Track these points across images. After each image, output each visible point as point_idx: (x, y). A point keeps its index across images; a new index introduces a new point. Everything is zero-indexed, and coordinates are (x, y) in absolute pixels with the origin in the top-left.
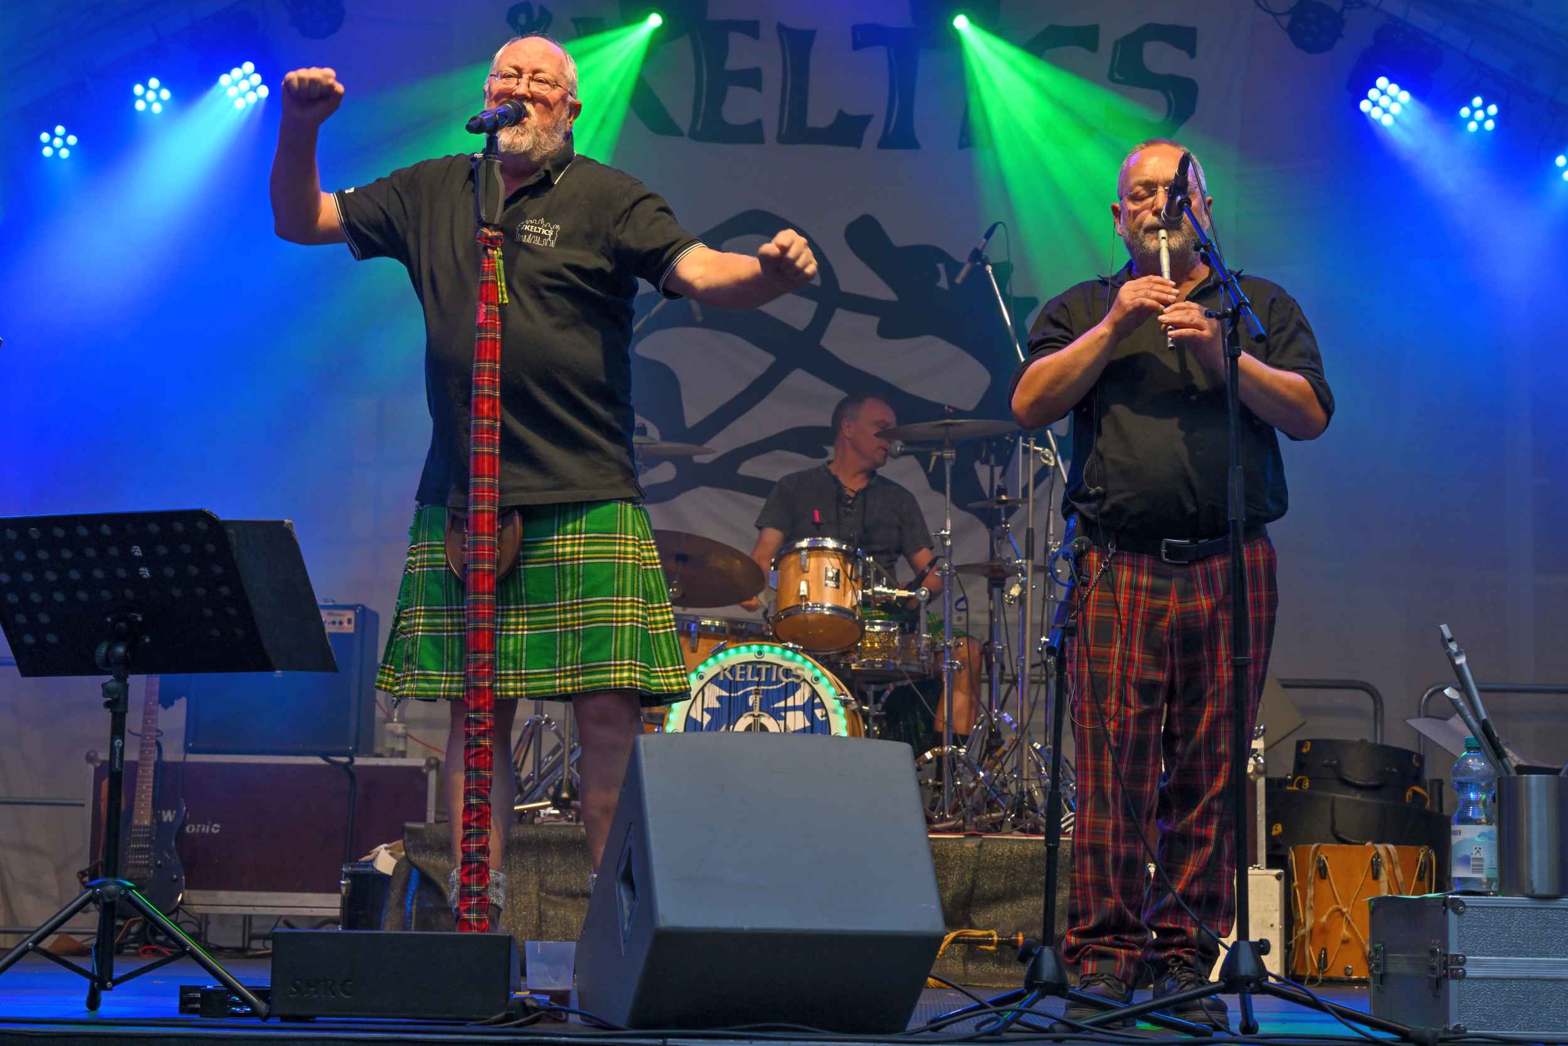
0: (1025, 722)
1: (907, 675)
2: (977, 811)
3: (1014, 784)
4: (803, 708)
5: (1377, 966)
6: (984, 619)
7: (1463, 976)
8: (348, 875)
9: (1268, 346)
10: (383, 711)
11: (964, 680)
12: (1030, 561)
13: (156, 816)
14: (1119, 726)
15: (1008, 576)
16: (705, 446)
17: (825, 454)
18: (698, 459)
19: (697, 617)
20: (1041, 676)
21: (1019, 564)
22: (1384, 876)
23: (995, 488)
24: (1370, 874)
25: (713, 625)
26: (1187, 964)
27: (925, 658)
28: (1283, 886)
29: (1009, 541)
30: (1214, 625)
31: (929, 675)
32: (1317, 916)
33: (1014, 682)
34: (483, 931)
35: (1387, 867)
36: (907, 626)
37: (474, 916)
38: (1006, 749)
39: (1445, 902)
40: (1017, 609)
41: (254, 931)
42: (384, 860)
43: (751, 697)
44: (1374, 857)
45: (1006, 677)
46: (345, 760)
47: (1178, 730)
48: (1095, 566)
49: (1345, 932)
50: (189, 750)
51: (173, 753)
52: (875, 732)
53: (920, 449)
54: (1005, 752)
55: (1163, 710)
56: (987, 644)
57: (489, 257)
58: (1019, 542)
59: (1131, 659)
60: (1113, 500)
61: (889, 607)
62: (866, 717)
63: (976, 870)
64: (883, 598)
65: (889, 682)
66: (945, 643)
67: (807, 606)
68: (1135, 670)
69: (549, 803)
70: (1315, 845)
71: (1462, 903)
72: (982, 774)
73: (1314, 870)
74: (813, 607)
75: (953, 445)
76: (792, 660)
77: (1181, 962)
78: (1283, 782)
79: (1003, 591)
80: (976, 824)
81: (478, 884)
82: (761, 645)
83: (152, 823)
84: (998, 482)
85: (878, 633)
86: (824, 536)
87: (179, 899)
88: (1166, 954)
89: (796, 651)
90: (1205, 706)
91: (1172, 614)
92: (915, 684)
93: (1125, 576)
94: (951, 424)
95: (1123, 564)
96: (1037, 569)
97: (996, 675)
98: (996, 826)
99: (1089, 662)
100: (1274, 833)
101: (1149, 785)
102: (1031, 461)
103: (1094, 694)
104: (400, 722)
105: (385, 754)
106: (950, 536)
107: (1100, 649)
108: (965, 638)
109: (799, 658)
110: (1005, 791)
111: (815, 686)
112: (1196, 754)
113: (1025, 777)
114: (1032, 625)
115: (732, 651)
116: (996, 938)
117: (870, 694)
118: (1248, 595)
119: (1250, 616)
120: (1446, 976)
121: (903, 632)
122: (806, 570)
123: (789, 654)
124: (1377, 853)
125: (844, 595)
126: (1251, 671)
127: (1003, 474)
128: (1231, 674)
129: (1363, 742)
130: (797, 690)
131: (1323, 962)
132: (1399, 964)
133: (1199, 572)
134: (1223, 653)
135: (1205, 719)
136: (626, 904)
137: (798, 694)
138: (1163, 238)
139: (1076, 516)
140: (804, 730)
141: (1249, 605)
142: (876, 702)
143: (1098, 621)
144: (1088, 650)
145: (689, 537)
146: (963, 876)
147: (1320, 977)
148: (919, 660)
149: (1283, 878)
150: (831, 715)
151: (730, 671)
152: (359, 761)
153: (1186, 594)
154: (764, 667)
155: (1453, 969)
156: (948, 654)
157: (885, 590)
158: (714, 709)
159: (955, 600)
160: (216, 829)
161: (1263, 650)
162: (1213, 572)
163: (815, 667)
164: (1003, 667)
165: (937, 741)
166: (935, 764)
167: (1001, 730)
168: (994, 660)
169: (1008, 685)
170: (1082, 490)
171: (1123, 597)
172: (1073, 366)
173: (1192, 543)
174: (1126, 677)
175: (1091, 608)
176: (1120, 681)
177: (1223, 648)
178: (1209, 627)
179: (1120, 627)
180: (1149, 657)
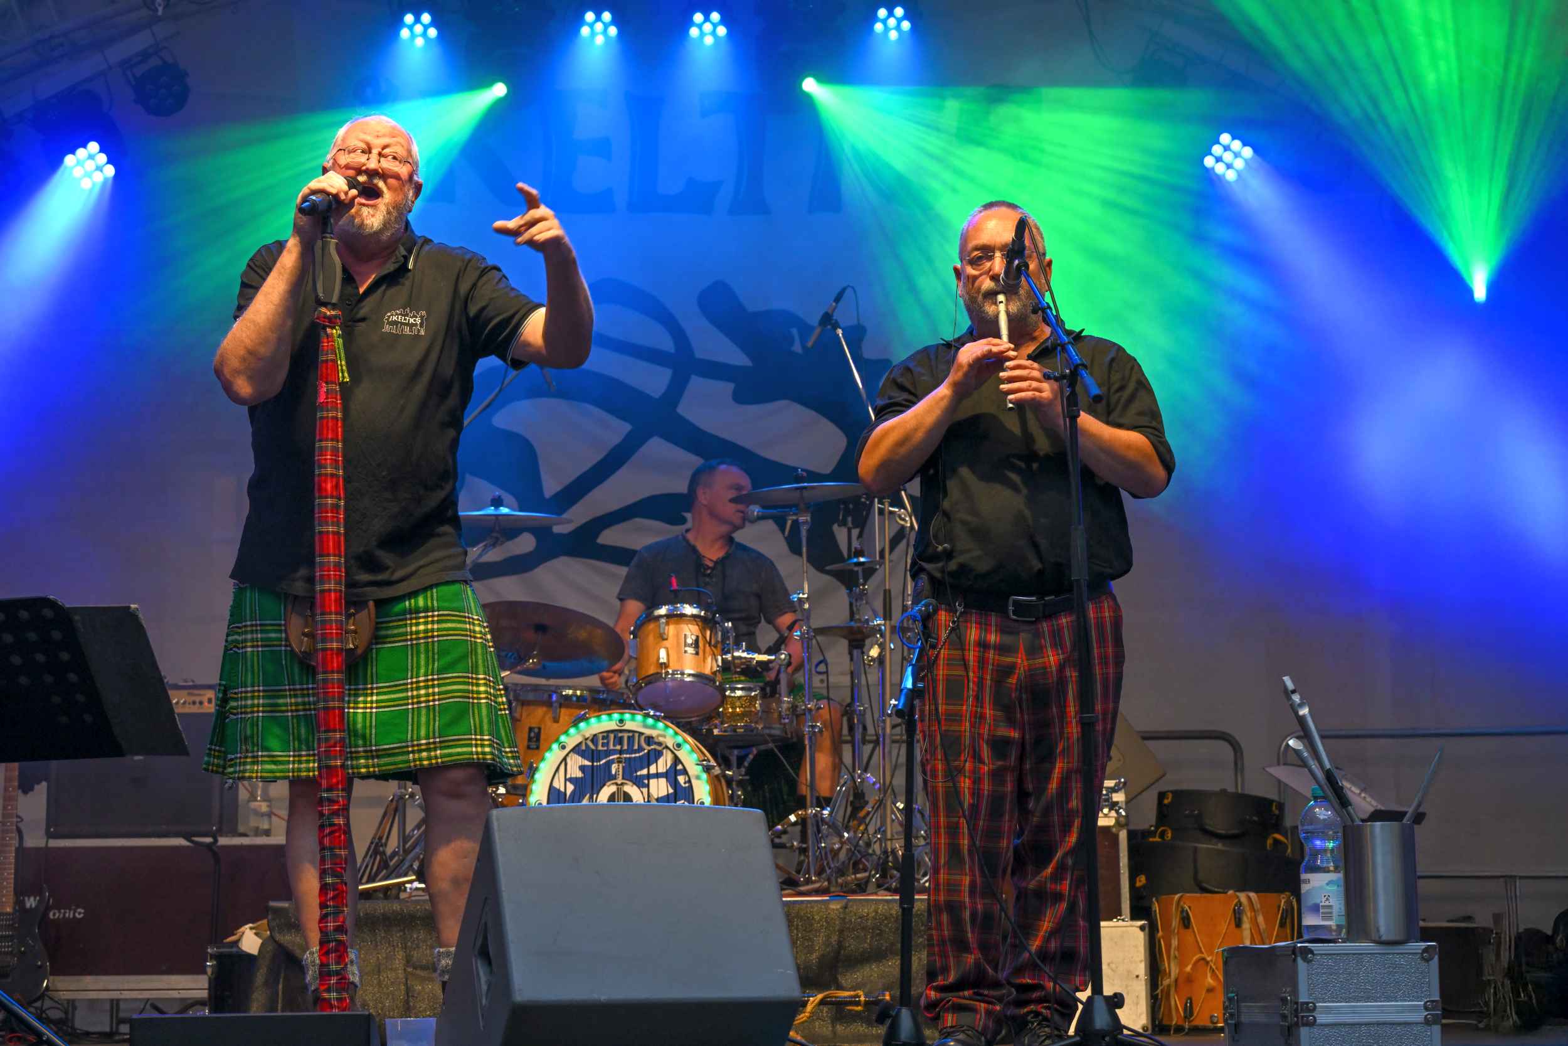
0: (888, 782)
1: (768, 738)
2: (841, 872)
3: (878, 843)
4: (665, 775)
5: (1232, 1015)
6: (846, 680)
7: (1313, 1024)
8: (213, 957)
9: (1108, 405)
10: (247, 789)
11: (826, 741)
12: (888, 622)
13: (19, 903)
14: (974, 782)
15: (868, 637)
16: (565, 516)
17: (683, 521)
18: (556, 529)
19: (558, 687)
20: (901, 735)
21: (878, 625)
22: (1246, 925)
23: (853, 550)
24: (1233, 922)
25: (575, 695)
26: (1046, 1019)
27: (787, 721)
28: (1147, 938)
29: (868, 602)
30: (1062, 681)
31: (792, 737)
32: (1182, 965)
33: (876, 743)
34: (344, 1010)
35: (1249, 914)
36: (768, 690)
37: (334, 995)
38: (870, 810)
39: (1294, 950)
40: (876, 670)
41: (122, 1015)
42: (250, 941)
43: (613, 766)
44: (1236, 905)
45: (868, 738)
46: (209, 840)
47: (1030, 787)
48: (943, 625)
49: (1210, 981)
50: (50, 836)
51: (35, 840)
52: (739, 796)
53: (777, 513)
54: (868, 813)
55: (1015, 767)
56: (849, 705)
57: (328, 336)
58: (878, 604)
59: (983, 717)
60: (961, 559)
61: (751, 672)
62: (729, 782)
63: (841, 931)
64: (742, 663)
65: (752, 746)
66: (806, 705)
67: (667, 673)
68: (987, 727)
69: (414, 877)
70: (1177, 896)
71: (1311, 951)
72: (846, 835)
73: (1178, 919)
74: (673, 674)
75: (808, 507)
76: (653, 727)
77: (1040, 1018)
78: (1146, 834)
79: (863, 653)
80: (842, 886)
81: (337, 963)
82: (622, 714)
83: (14, 908)
84: (855, 544)
85: (740, 698)
86: (683, 602)
87: (45, 984)
88: (1025, 1010)
89: (657, 718)
90: (1055, 762)
91: (1021, 671)
92: (776, 746)
93: (972, 634)
94: (805, 488)
95: (971, 622)
96: (893, 629)
97: (858, 735)
98: (861, 887)
100: (1138, 884)
101: (1005, 841)
102: (887, 522)
103: (945, 755)
104: (264, 800)
106: (807, 598)
107: (950, 708)
108: (826, 701)
109: (660, 725)
110: (870, 851)
111: (678, 753)
112: (1047, 811)
113: (889, 836)
114: (891, 685)
115: (593, 720)
116: (862, 999)
117: (734, 760)
118: (1095, 651)
119: (1097, 672)
120: (1297, 1024)
121: (764, 696)
122: (665, 637)
123: (650, 721)
124: (1239, 901)
125: (704, 661)
126: (1099, 727)
127: (860, 536)
128: (1079, 730)
129: (1224, 792)
130: (659, 757)
131: (1189, 1012)
132: (1253, 1013)
133: (1046, 629)
134: (1072, 709)
135: (1056, 775)
136: (483, 979)
137: (661, 761)
139: (924, 576)
140: (667, 798)
141: (1096, 662)
142: (739, 766)
143: (947, 679)
145: (546, 607)
146: (828, 937)
147: (1187, 1026)
148: (781, 724)
149: (1147, 929)
150: (694, 781)
151: (592, 741)
152: (223, 841)
153: (1032, 651)
154: (626, 735)
155: (1303, 1017)
156: (808, 717)
157: (745, 655)
158: (576, 778)
159: (815, 661)
160: (80, 913)
161: (1111, 705)
162: (1060, 629)
163: (676, 733)
164: (865, 728)
165: (801, 803)
166: (799, 828)
167: (865, 791)
168: (856, 721)
169: (870, 747)
170: (930, 550)
171: (971, 655)
172: (916, 430)
173: (1039, 599)
174: (979, 734)
175: (941, 667)
176: (972, 739)
177: (1072, 704)
178: (1058, 684)
179: (971, 685)
180: (999, 713)
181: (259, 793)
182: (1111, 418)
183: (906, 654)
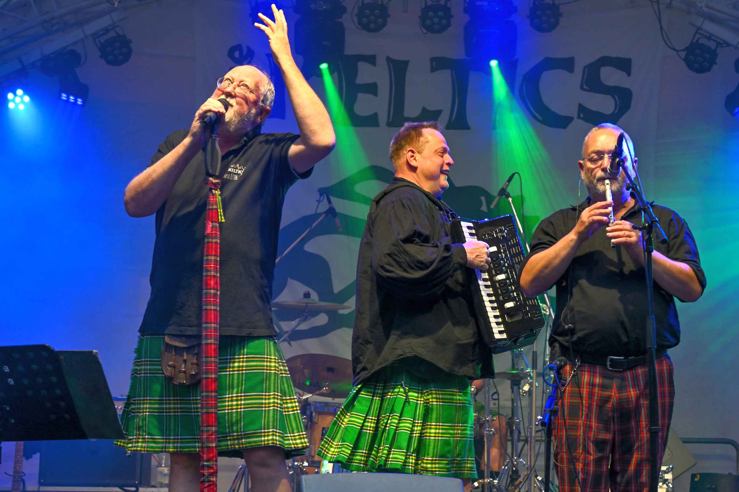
0: (533, 464)
6: (509, 404)
9: (668, 246)
10: (156, 460)
11: (497, 440)
12: (535, 370)
14: (585, 466)
15: (522, 379)
16: (345, 304)
18: (341, 312)
20: (541, 437)
21: (529, 372)
29: (523, 358)
30: (638, 406)
33: (526, 441)
38: (522, 480)
40: (527, 398)
45: (521, 438)
46: (134, 489)
47: (618, 469)
48: (568, 373)
50: (41, 484)
51: (32, 486)
54: (521, 482)
55: (609, 457)
56: (510, 418)
57: (213, 194)
58: (529, 359)
59: (590, 427)
60: (580, 334)
68: (593, 433)
79: (519, 388)
90: (633, 454)
91: (614, 400)
93: (586, 378)
95: (585, 371)
96: (538, 375)
97: (516, 437)
99: (566, 429)
103: (569, 448)
104: (165, 466)
105: (157, 485)
107: (572, 421)
108: (497, 416)
112: (628, 483)
114: (536, 407)
118: (658, 389)
119: (659, 401)
126: (660, 434)
128: (648, 435)
133: (629, 376)
134: (644, 423)
135: (633, 462)
138: (608, 184)
139: (557, 345)
141: (659, 395)
143: (571, 405)
144: (565, 422)
145: (334, 357)
152: (142, 490)
153: (621, 389)
159: (491, 393)
161: (666, 421)
162: (637, 376)
164: (519, 432)
165: (481, 476)
166: (480, 490)
167: (519, 469)
168: (514, 428)
169: (522, 443)
170: (560, 329)
171: (585, 391)
172: (555, 258)
173: (625, 358)
174: (588, 437)
175: (566, 398)
176: (584, 440)
177: (644, 420)
178: (635, 408)
179: (584, 408)
180: (601, 425)
181: (163, 462)
182: (670, 254)
183: (545, 389)
